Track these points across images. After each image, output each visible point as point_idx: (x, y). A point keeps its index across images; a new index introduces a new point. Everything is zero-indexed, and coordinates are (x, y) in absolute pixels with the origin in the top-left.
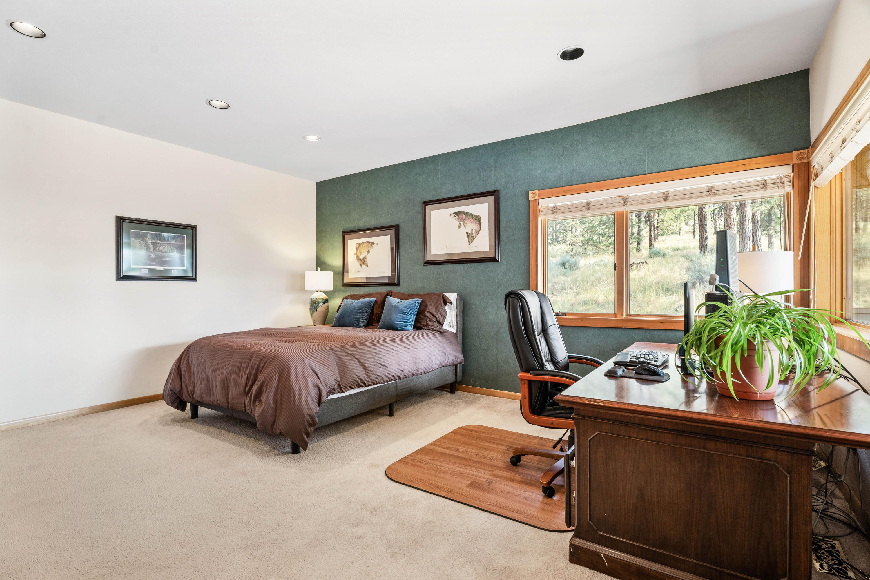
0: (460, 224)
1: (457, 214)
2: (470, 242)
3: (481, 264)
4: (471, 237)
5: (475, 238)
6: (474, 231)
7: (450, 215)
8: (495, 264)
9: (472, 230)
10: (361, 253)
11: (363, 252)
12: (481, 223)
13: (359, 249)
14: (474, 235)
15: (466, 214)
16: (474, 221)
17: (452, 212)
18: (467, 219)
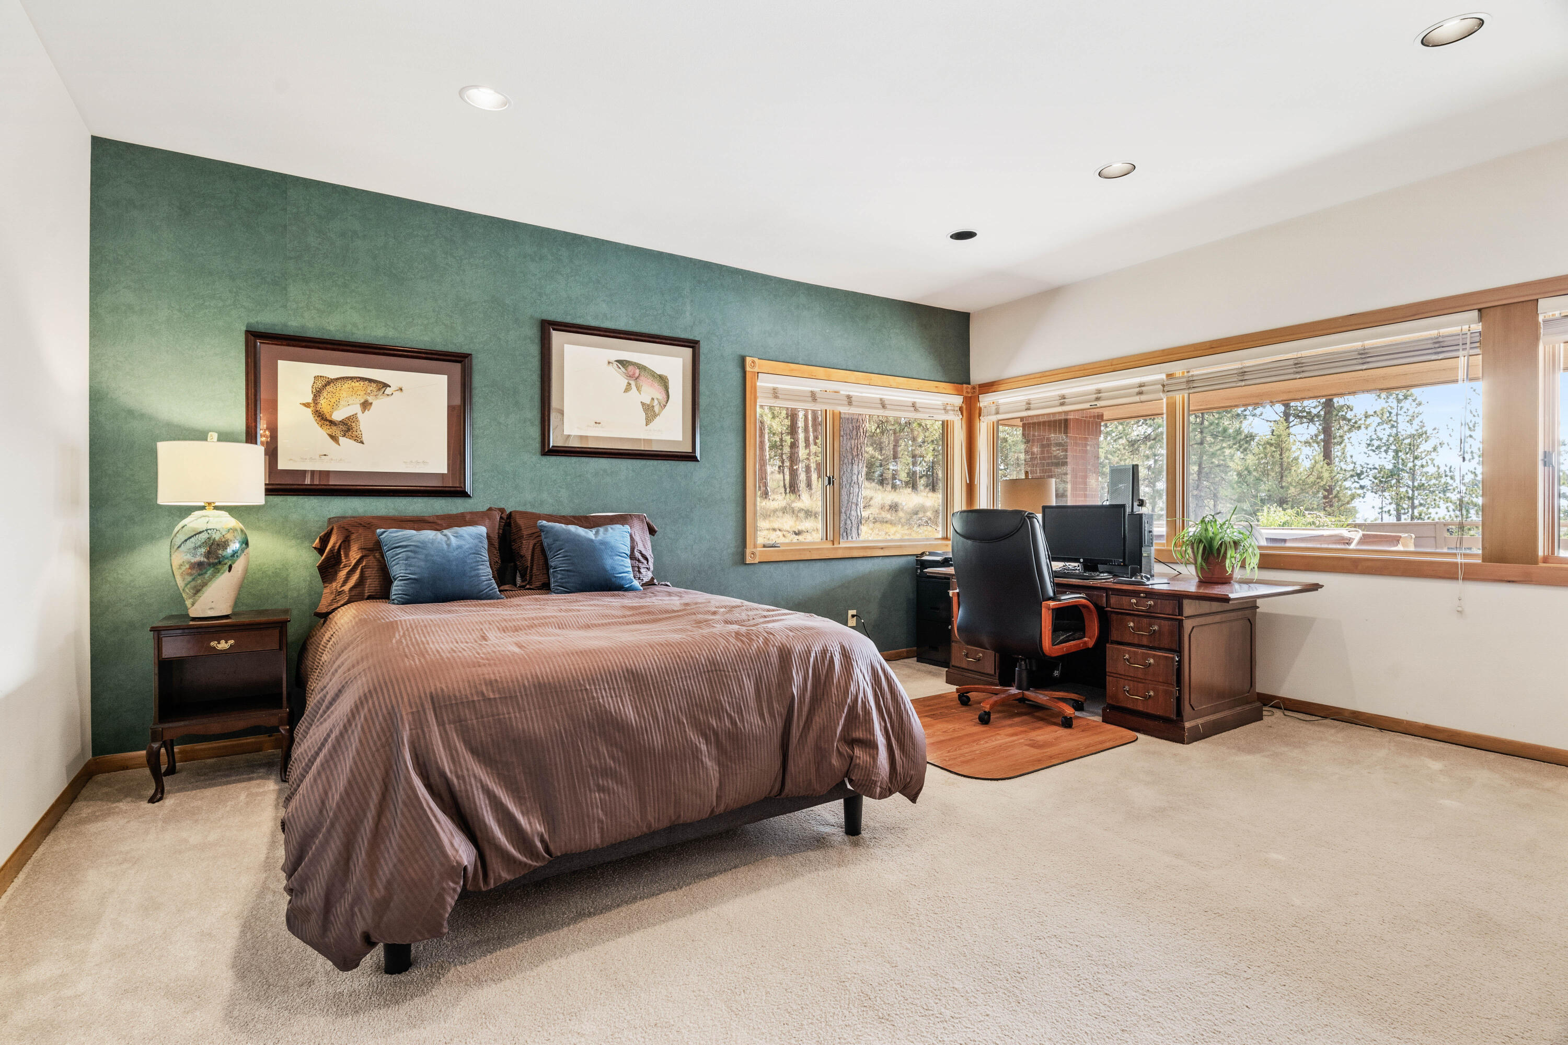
0: (629, 384)
1: (623, 363)
2: (648, 421)
3: (666, 462)
4: (650, 413)
5: (659, 414)
6: (656, 402)
7: (609, 363)
8: (690, 464)
9: (653, 399)
10: (335, 406)
11: (342, 403)
12: (670, 391)
13: (325, 393)
14: (657, 409)
15: (642, 368)
16: (656, 385)
17: (613, 359)
18: (642, 378)
